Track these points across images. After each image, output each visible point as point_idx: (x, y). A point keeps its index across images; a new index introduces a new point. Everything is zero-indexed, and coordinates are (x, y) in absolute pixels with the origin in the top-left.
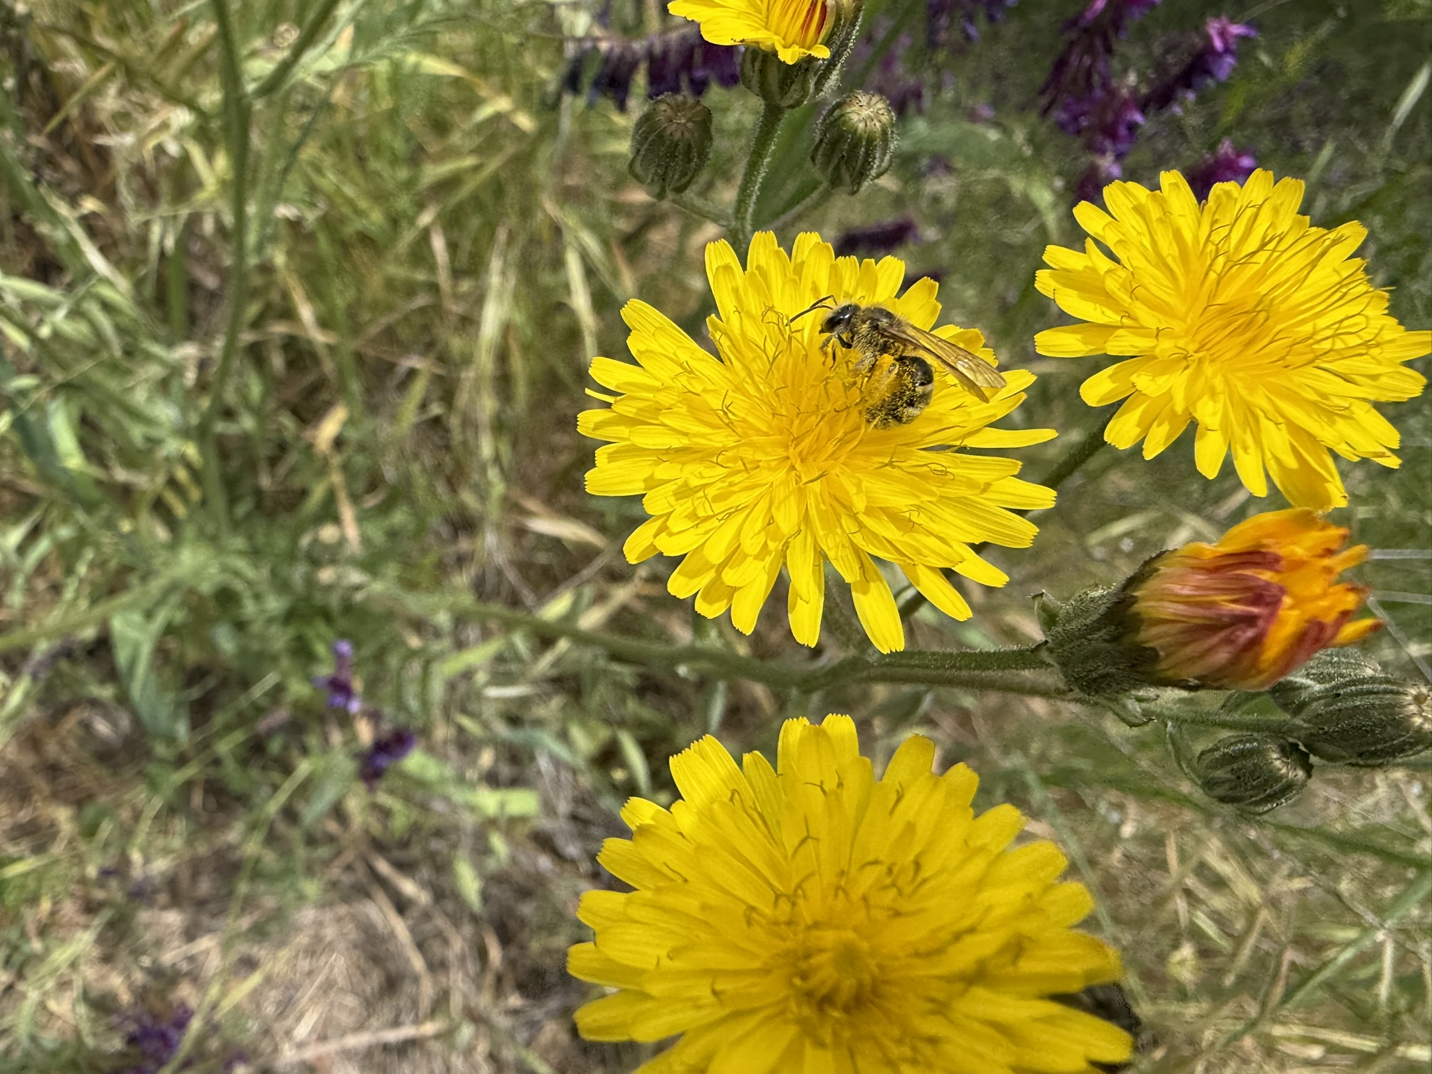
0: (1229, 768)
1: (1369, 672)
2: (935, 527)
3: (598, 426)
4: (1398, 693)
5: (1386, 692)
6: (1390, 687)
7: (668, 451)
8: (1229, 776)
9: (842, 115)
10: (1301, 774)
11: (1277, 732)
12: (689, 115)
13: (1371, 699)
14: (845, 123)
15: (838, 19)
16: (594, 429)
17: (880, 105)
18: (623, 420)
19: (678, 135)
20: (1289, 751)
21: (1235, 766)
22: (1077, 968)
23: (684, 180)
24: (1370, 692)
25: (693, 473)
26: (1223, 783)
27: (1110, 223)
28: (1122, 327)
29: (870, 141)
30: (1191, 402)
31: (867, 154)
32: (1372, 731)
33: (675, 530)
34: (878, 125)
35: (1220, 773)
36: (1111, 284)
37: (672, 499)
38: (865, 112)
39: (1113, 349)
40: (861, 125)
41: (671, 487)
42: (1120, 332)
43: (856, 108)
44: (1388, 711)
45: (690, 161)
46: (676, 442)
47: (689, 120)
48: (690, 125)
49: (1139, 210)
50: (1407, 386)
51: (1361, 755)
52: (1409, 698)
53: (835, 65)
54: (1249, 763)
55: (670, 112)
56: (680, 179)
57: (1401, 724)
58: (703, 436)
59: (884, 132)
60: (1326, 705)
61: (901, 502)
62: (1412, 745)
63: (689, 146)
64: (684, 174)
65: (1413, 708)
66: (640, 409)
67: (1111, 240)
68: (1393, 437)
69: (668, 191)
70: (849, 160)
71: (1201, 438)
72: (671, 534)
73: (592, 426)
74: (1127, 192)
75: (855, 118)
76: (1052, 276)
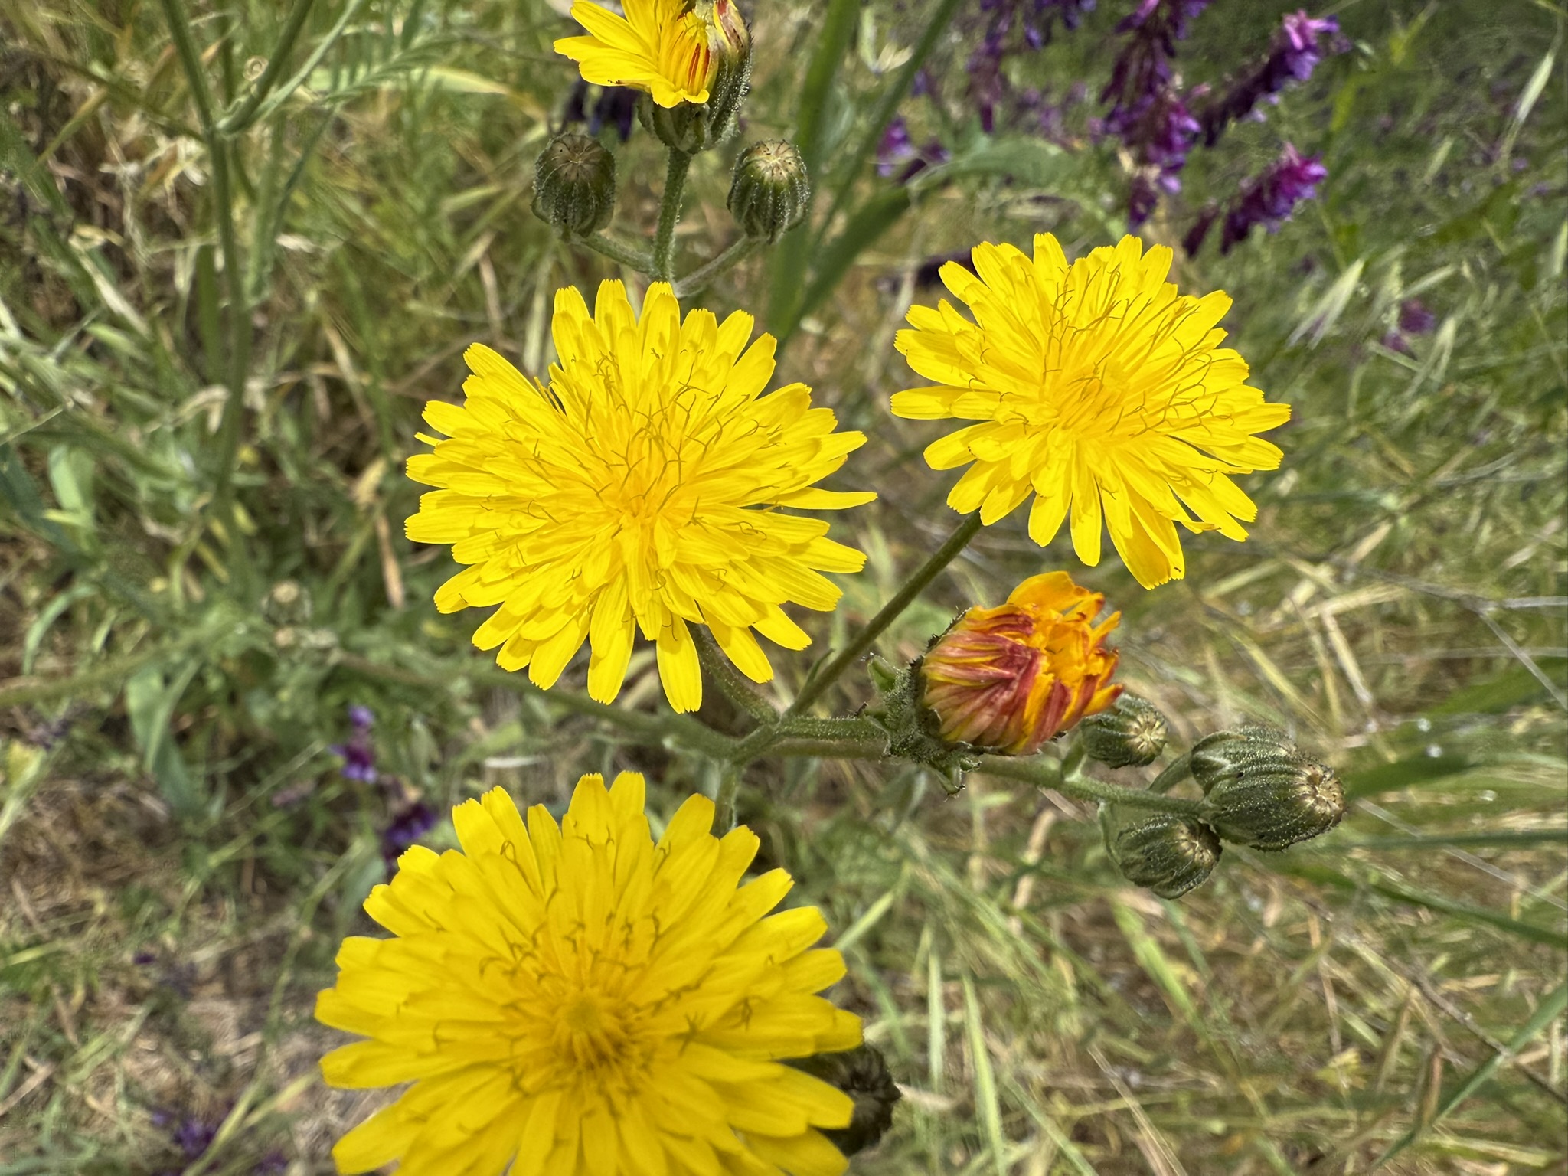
0: (1140, 849)
1: (1283, 753)
2: (744, 588)
3: (430, 471)
4: (1293, 773)
5: (1282, 772)
6: (1286, 767)
7: (489, 499)
8: (1142, 857)
9: (749, 163)
10: (1208, 855)
11: (1188, 812)
12: (587, 154)
13: (1271, 780)
14: (752, 170)
15: (722, 64)
16: (426, 474)
17: (788, 154)
18: (452, 467)
19: (573, 177)
20: (1200, 831)
21: (1146, 847)
22: (808, 1033)
23: (588, 222)
24: (1268, 772)
25: (509, 524)
26: (1134, 864)
27: (972, 284)
28: (969, 390)
29: (777, 191)
30: (1035, 469)
31: (775, 204)
32: (1267, 812)
33: (487, 580)
34: (785, 174)
35: (1134, 855)
36: (962, 345)
37: (491, 549)
38: (774, 161)
39: (960, 412)
40: (768, 174)
41: (492, 536)
42: (968, 395)
43: (764, 156)
44: (1282, 791)
45: (588, 203)
46: (500, 491)
47: (586, 161)
48: (587, 167)
49: (1006, 272)
50: (1263, 458)
51: (1261, 836)
52: (1304, 778)
53: (729, 112)
54: (1157, 844)
55: (566, 152)
56: (582, 221)
57: (1292, 804)
58: (528, 486)
59: (791, 182)
60: (1231, 785)
61: (713, 560)
62: (1305, 829)
63: (585, 187)
64: (584, 217)
65: (1306, 789)
66: (469, 456)
67: (970, 300)
68: (1249, 510)
69: (572, 233)
70: (757, 209)
71: (1038, 505)
72: (484, 585)
73: (423, 471)
74: (996, 254)
75: (762, 166)
76: (915, 336)
